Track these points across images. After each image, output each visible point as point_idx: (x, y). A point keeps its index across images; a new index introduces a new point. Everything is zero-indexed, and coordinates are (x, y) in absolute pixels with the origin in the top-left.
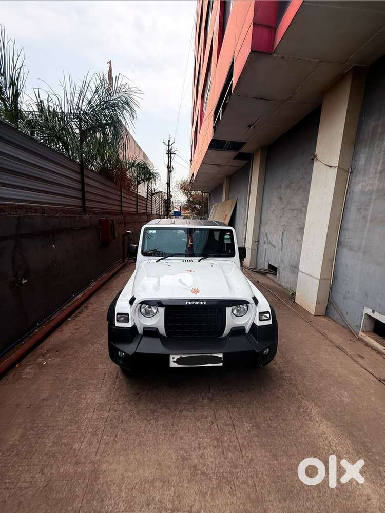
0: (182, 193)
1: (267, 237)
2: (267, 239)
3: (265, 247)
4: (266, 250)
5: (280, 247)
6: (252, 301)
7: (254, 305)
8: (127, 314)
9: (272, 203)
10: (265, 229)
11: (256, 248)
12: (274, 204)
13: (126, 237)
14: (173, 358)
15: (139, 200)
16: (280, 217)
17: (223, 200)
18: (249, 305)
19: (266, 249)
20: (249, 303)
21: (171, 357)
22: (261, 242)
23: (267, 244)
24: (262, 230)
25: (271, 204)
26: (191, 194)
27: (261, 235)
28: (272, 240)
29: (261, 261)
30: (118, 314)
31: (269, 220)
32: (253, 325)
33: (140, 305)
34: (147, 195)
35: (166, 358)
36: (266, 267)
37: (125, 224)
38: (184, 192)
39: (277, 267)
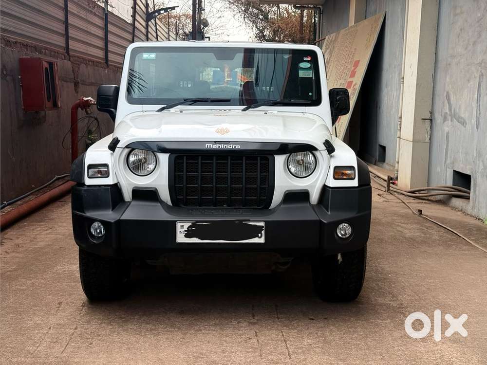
0: (239, 17)
1: (449, 103)
2: (450, 109)
3: (446, 129)
4: (447, 137)
5: (474, 121)
6: (321, 146)
7: (325, 153)
8: (106, 165)
9: (458, 11)
10: (445, 83)
11: (428, 140)
12: (462, 13)
13: (81, 113)
14: (182, 227)
15: (111, 28)
16: (475, 43)
17: (352, 22)
18: (317, 154)
19: (448, 133)
20: (316, 149)
21: (179, 225)
22: (438, 118)
23: (449, 122)
24: (439, 87)
25: (455, 15)
26: (266, 18)
27: (437, 99)
28: (460, 109)
29: (439, 169)
30: (91, 167)
31: (453, 57)
32: (325, 188)
33: (127, 150)
34: (134, 16)
35: (171, 227)
36: (449, 182)
37: (76, 84)
38: (246, 11)
39: (468, 173)
